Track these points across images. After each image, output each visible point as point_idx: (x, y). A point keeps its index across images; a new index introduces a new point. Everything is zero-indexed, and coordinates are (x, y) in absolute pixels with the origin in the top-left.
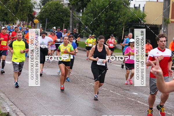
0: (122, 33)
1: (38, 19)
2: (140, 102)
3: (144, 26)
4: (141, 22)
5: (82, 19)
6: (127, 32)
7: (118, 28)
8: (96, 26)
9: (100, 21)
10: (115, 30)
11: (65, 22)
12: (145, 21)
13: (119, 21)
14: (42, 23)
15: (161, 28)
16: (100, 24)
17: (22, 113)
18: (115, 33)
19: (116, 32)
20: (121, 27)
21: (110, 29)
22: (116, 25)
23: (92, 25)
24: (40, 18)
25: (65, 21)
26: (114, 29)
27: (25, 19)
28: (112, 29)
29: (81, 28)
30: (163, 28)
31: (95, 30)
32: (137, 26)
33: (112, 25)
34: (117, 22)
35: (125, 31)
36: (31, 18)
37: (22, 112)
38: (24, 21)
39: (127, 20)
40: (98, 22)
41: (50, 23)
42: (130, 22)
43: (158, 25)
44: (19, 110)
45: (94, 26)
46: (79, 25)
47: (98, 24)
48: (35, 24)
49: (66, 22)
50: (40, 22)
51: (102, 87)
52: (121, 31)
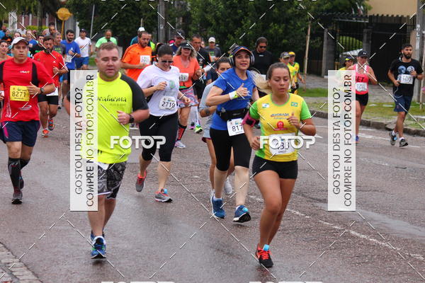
0: (306, 42)
1: (68, 7)
2: (358, 234)
3: (367, 22)
4: (357, 10)
5: (193, 6)
6: (319, 39)
7: (292, 28)
8: (230, 25)
9: (243, 9)
10: (286, 32)
11: (144, 14)
12: (370, 8)
13: (296, 7)
14: (80, 18)
15: (414, 27)
16: (242, 18)
17: (26, 272)
18: (284, 41)
19: (288, 39)
20: (302, 27)
21: (271, 31)
22: (287, 21)
23: (220, 22)
24: (74, 4)
25: (146, 12)
26: (281, 31)
27: (32, 10)
28: (276, 31)
29: (190, 30)
30: (418, 26)
31: (229, 35)
32: (347, 20)
33: (276, 21)
34: (290, 11)
35: (312, 37)
36: (49, 5)
37: (28, 269)
38: (28, 14)
39: (319, 5)
40: (237, 14)
41: (103, 17)
42: (328, 11)
43: (405, 16)
44: (18, 264)
45: (227, 25)
46: (183, 21)
47: (237, 17)
48: (60, 22)
49: (149, 14)
50: (75, 16)
51: (251, 194)
52: (302, 36)
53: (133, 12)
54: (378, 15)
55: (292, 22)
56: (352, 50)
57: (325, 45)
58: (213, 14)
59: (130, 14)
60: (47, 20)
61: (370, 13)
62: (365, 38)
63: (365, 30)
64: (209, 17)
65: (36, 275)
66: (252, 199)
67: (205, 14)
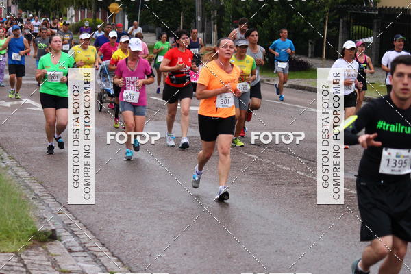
0: (324, 31)
1: (120, 4)
4: (368, 3)
6: (335, 28)
7: (312, 19)
8: (259, 17)
11: (184, 8)
13: (316, 2)
14: (128, 12)
16: (269, 10)
18: (306, 30)
19: (309, 29)
20: (321, 18)
21: (294, 22)
25: (185, 6)
26: (302, 21)
27: (87, 5)
28: (298, 22)
29: (223, 21)
32: (360, 12)
34: (310, 4)
35: (330, 26)
37: (87, 229)
38: (84, 9)
42: (343, 3)
44: (79, 225)
45: (255, 17)
46: (218, 13)
47: (264, 10)
49: (188, 8)
50: (124, 10)
51: (279, 164)
52: (320, 25)
53: (174, 6)
54: (386, 7)
55: (312, 14)
56: (364, 38)
57: (340, 34)
58: (243, 7)
59: (171, 8)
60: (100, 13)
61: (379, 5)
62: (375, 27)
63: (375, 21)
64: (240, 10)
65: (94, 234)
66: (279, 168)
67: (237, 8)
